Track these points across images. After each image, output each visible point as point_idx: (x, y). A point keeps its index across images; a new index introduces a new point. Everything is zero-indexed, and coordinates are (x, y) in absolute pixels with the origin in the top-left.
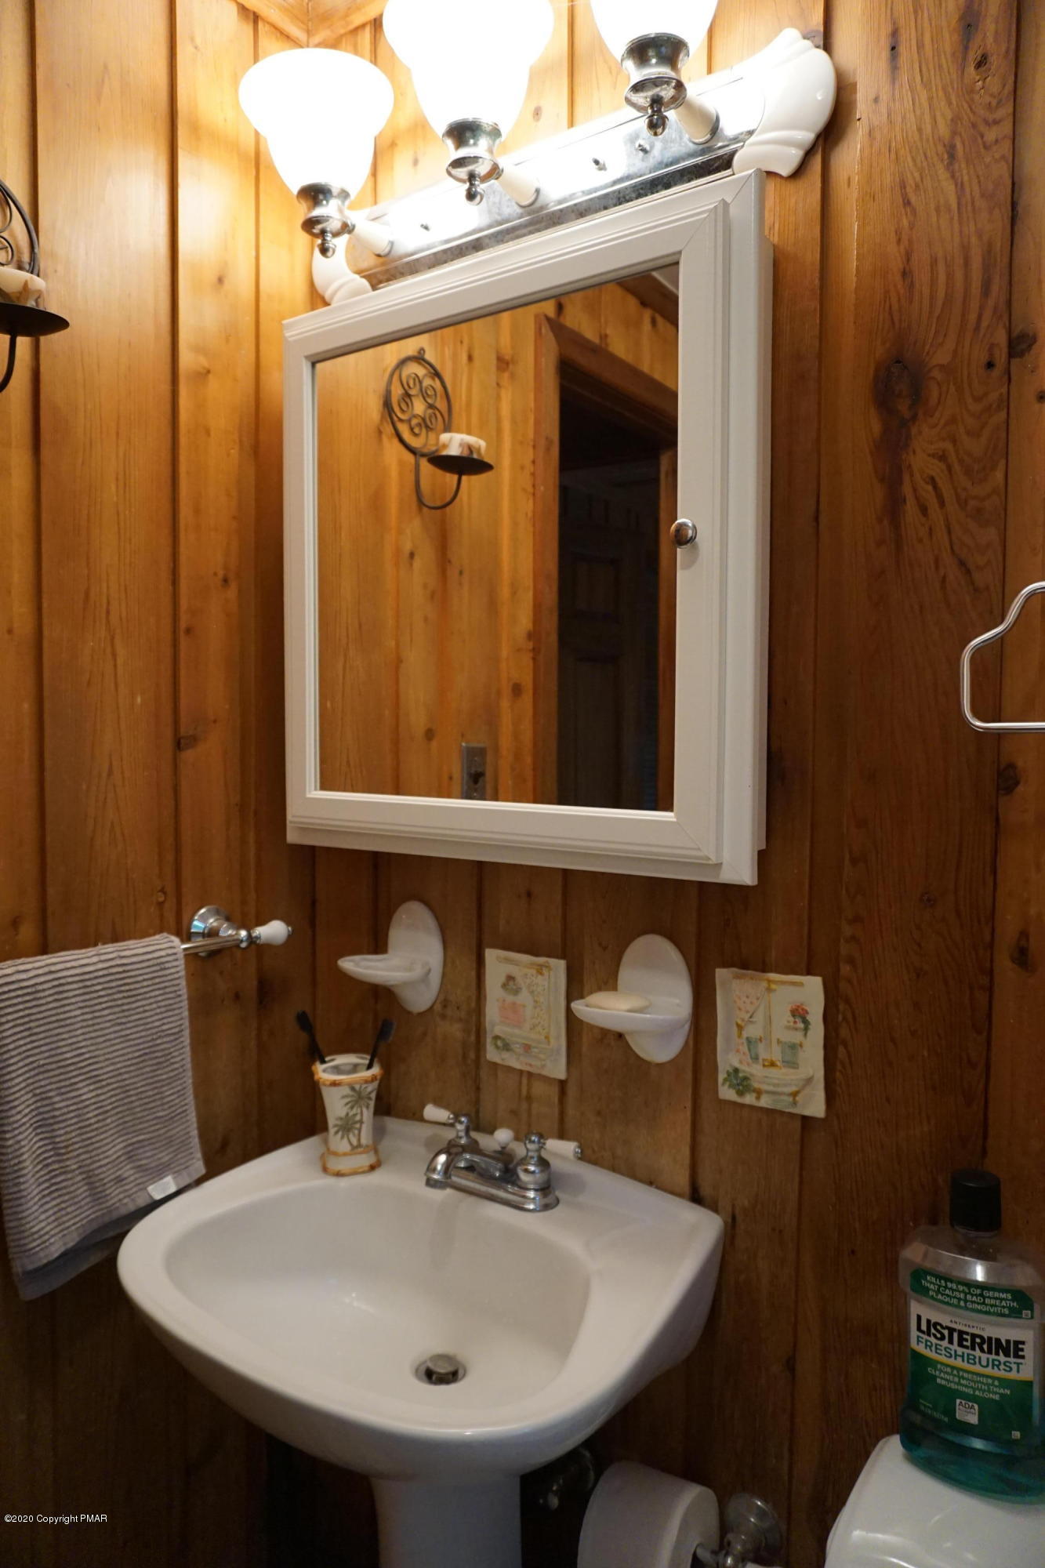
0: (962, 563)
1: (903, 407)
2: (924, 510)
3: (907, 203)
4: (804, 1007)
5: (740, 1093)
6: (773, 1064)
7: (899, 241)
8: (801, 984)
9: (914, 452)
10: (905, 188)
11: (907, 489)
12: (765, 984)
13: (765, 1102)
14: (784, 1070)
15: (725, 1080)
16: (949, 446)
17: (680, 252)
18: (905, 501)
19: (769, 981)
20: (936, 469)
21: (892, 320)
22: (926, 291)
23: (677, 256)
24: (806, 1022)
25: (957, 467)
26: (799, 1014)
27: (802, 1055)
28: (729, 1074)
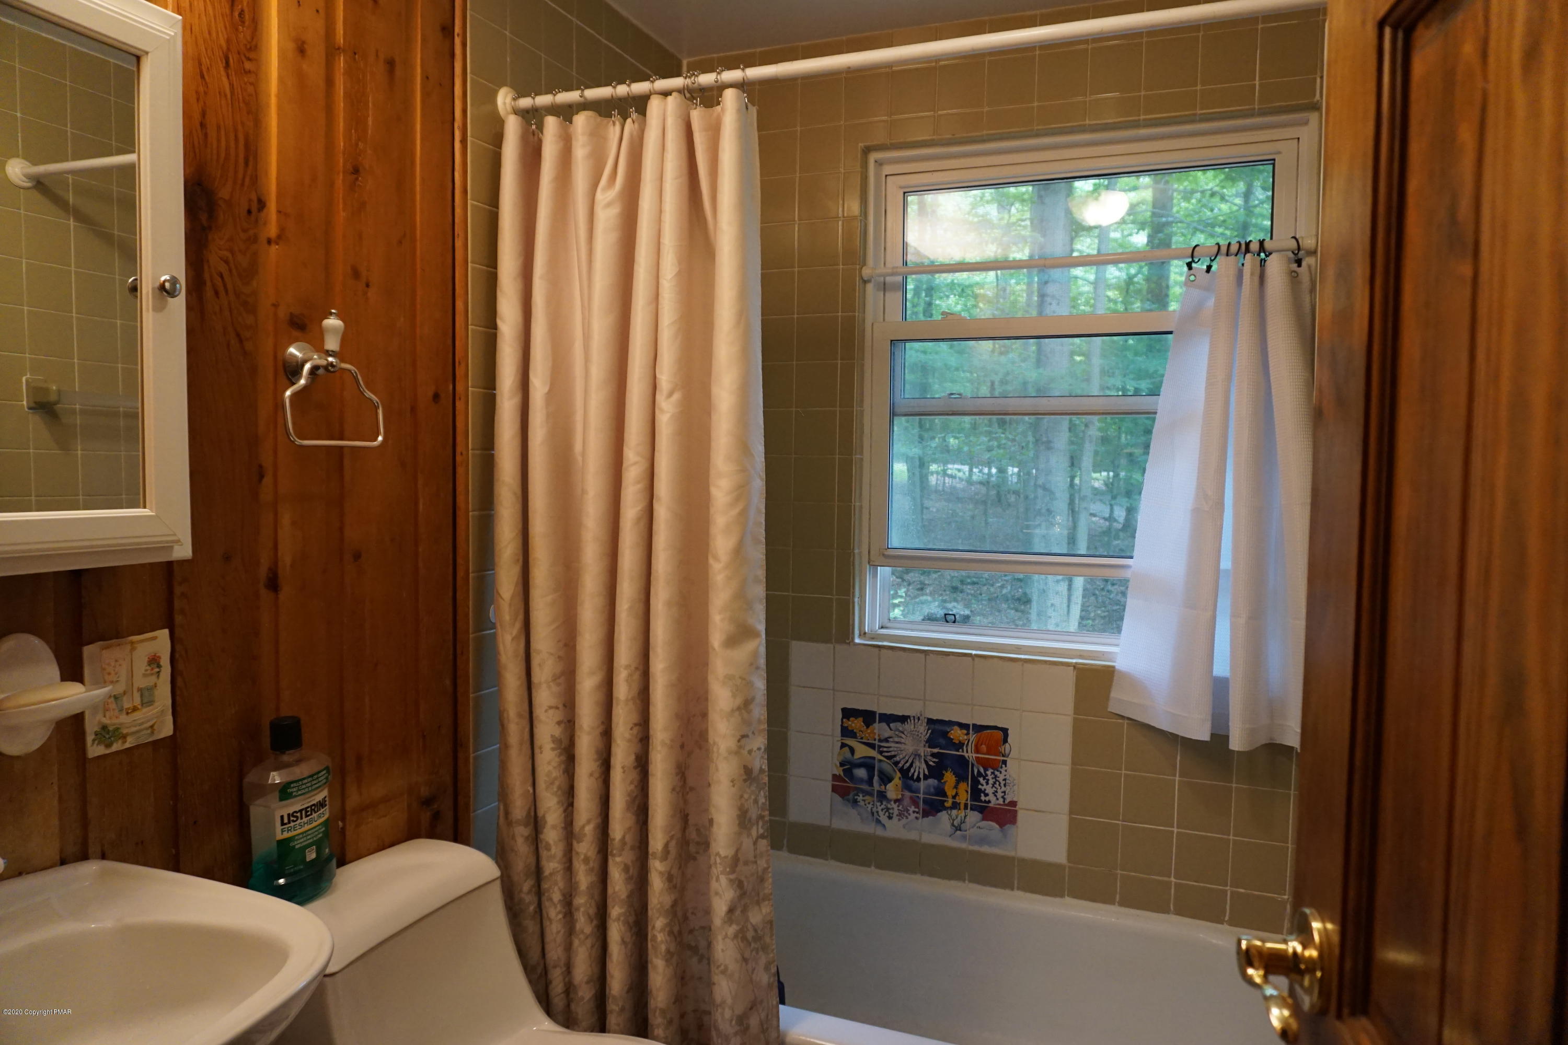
0: (238, 335)
1: (204, 217)
2: (217, 293)
3: (202, 77)
4: (157, 655)
5: (108, 746)
6: (135, 709)
7: (198, 100)
8: (155, 638)
9: (211, 252)
10: (201, 65)
11: (207, 276)
12: (129, 647)
13: (130, 743)
14: (145, 710)
15: (94, 740)
16: (229, 255)
17: (147, 53)
18: (205, 284)
19: (132, 643)
20: (223, 268)
21: (195, 152)
22: (215, 146)
23: (143, 53)
24: (159, 666)
25: (234, 271)
26: (154, 661)
27: (157, 692)
28: (96, 734)
